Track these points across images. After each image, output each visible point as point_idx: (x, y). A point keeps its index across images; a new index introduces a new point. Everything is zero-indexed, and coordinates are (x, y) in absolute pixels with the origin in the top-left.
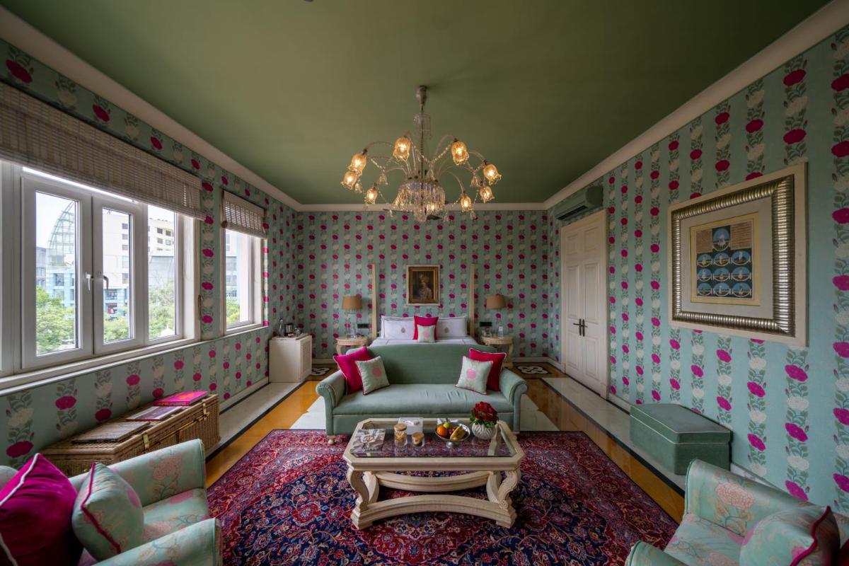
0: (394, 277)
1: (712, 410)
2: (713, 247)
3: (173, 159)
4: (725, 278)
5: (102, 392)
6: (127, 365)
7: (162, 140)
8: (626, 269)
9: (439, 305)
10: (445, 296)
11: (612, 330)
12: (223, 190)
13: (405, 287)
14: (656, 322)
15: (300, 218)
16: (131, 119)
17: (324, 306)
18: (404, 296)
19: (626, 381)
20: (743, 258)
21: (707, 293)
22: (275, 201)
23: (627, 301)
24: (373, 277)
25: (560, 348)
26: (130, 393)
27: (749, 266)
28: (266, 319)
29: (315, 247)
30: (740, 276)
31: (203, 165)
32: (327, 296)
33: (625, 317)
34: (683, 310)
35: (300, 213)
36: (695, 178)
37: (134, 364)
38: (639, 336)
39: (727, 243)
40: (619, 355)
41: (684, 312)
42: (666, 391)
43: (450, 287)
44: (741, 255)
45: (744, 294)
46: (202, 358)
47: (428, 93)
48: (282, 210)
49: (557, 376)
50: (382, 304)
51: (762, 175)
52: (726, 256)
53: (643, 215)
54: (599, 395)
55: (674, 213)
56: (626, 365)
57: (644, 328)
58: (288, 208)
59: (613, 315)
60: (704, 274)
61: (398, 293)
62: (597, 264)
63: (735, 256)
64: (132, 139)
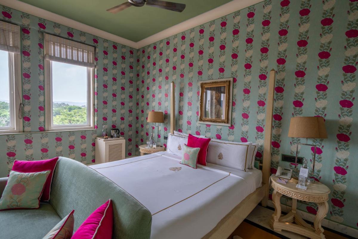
50: (181, 121)
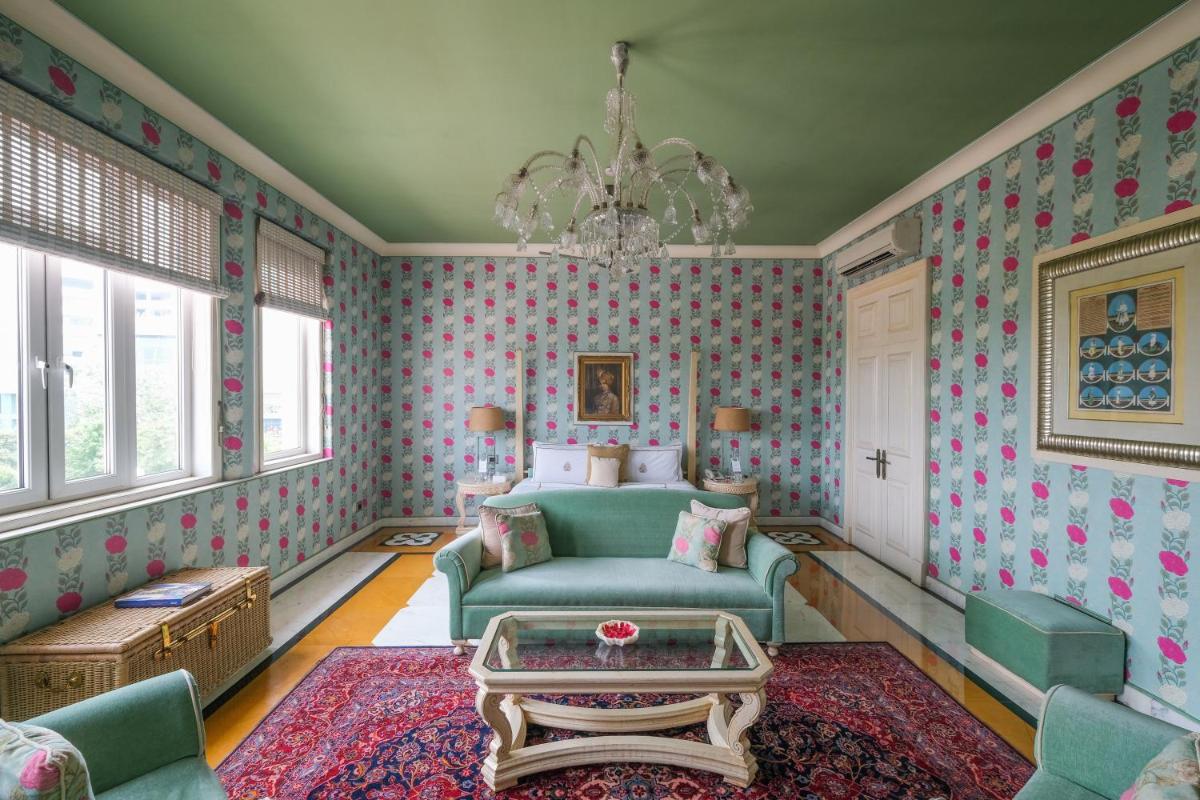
0: (552, 373)
1: (1099, 601)
2: (1108, 326)
3: (177, 162)
4: (1126, 378)
5: (68, 562)
6: (107, 520)
7: (160, 128)
8: (959, 363)
9: (631, 423)
10: (642, 407)
11: (933, 467)
12: (258, 217)
13: (570, 391)
14: (1009, 453)
15: (386, 267)
16: (111, 92)
17: (428, 424)
18: (570, 407)
19: (955, 555)
20: (1158, 344)
21: (1096, 403)
22: (344, 236)
23: (959, 418)
24: (517, 373)
25: (842, 500)
26: (112, 567)
27: (1167, 359)
28: (329, 445)
29: (412, 320)
30: (1152, 374)
31: (227, 171)
32: (432, 407)
33: (957, 445)
34: (1055, 432)
35: (385, 259)
36: (1080, 208)
37: (117, 517)
38: (980, 478)
39: (1131, 319)
40: (945, 510)
41: (1056, 436)
42: (1023, 568)
43: (649, 392)
44: (1153, 339)
45: (1158, 404)
46: (225, 511)
47: (632, 56)
48: (355, 253)
49: (836, 548)
51: (1192, 205)
52: (1129, 340)
53: (990, 271)
54: (909, 579)
55: (1044, 266)
56: (957, 528)
57: (989, 463)
58: (366, 249)
59: (936, 442)
60: (1091, 370)
61: (560, 403)
62: (908, 353)
63: (1144, 340)
64: (111, 126)
